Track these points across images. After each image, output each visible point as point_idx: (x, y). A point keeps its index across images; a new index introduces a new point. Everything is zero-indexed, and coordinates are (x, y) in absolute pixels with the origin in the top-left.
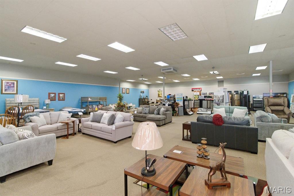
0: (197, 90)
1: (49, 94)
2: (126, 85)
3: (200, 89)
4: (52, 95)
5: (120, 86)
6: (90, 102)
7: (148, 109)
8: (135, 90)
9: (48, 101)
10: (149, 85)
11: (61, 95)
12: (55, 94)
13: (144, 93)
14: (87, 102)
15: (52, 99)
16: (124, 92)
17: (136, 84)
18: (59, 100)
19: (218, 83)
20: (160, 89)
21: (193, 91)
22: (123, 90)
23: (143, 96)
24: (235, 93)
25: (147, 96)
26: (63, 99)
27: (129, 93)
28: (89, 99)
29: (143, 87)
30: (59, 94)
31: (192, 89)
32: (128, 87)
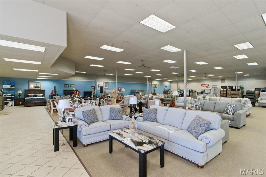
0: (205, 85)
2: (155, 83)
3: (208, 85)
5: (152, 83)
6: (137, 93)
7: (167, 96)
8: (161, 85)
10: (171, 82)
13: (167, 87)
14: (135, 93)
15: (120, 91)
16: (154, 87)
17: (161, 82)
19: (221, 80)
21: (202, 86)
22: (154, 85)
23: (167, 89)
24: (228, 88)
25: (169, 90)
27: (157, 88)
28: (136, 91)
29: (167, 84)
31: (202, 84)
32: (156, 84)
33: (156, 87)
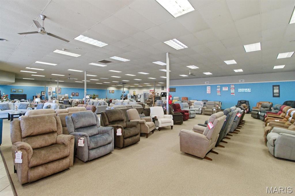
1: (72, 93)
2: (112, 89)
4: (73, 94)
8: (118, 91)
9: (71, 96)
10: (129, 88)
11: (77, 94)
12: (74, 93)
13: (125, 93)
15: (73, 95)
16: (110, 92)
17: (118, 88)
18: (76, 96)
20: (134, 90)
26: (78, 96)
30: (76, 93)
32: (114, 90)
33: (113, 92)
